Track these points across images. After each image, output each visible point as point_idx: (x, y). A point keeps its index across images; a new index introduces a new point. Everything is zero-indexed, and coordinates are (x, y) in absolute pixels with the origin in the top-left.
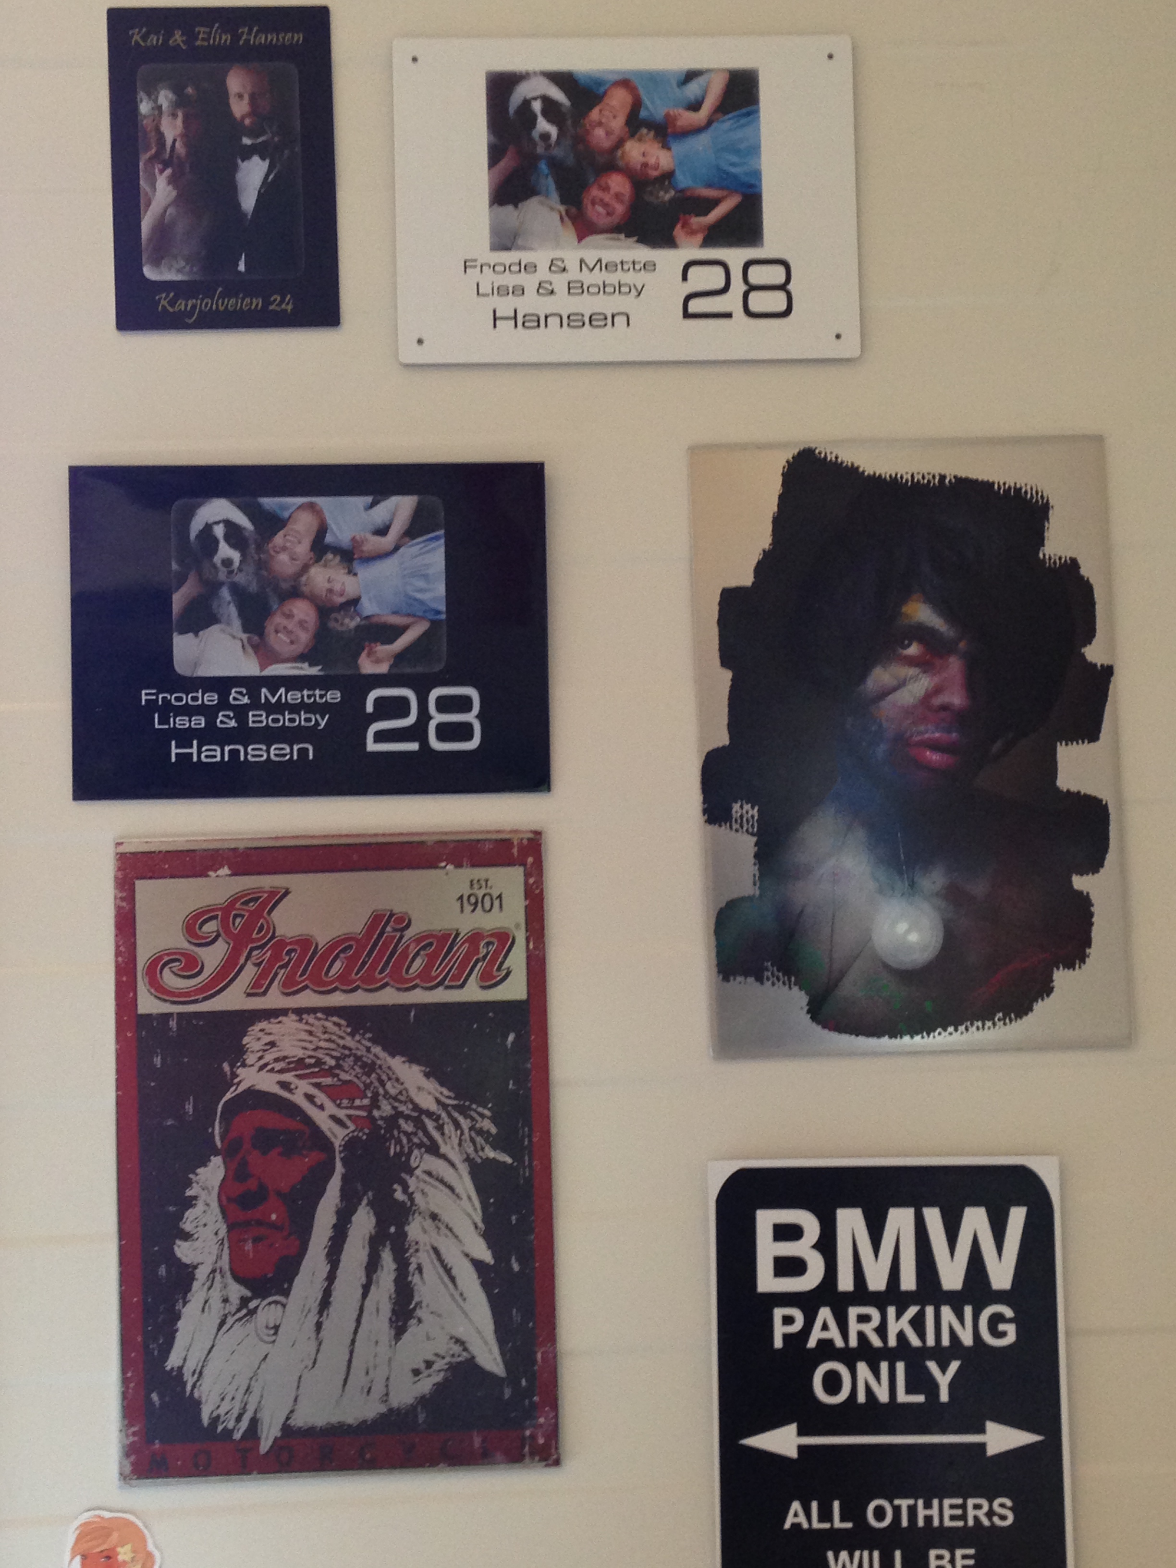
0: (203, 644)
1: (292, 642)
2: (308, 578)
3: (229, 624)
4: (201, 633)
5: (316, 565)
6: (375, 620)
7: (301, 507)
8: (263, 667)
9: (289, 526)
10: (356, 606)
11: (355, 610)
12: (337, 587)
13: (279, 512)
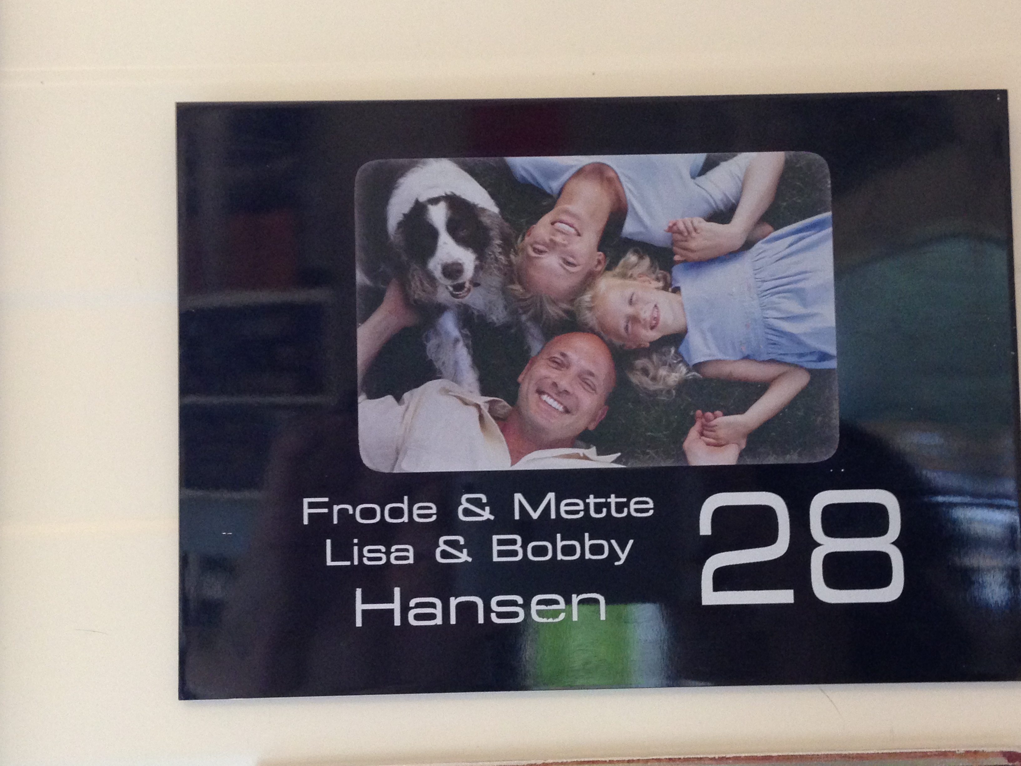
0: (408, 416)
1: (567, 411)
2: (593, 298)
3: (455, 379)
4: (406, 396)
5: (609, 273)
6: (711, 371)
7: (580, 172)
8: (516, 456)
9: (561, 205)
10: (677, 346)
11: (678, 354)
12: (646, 314)
13: (541, 180)
